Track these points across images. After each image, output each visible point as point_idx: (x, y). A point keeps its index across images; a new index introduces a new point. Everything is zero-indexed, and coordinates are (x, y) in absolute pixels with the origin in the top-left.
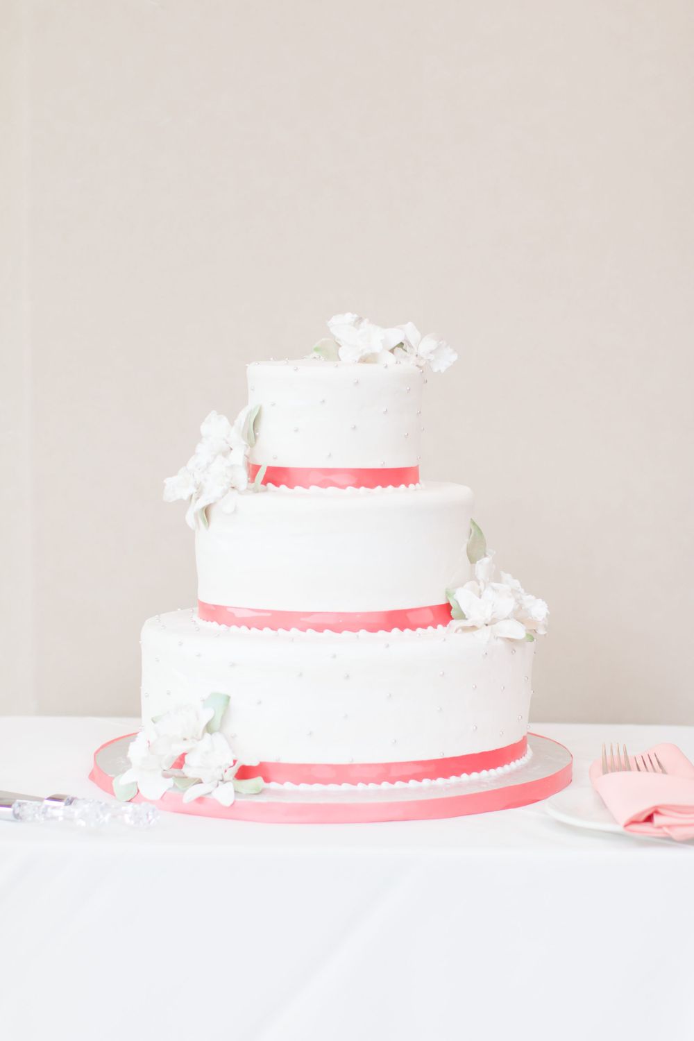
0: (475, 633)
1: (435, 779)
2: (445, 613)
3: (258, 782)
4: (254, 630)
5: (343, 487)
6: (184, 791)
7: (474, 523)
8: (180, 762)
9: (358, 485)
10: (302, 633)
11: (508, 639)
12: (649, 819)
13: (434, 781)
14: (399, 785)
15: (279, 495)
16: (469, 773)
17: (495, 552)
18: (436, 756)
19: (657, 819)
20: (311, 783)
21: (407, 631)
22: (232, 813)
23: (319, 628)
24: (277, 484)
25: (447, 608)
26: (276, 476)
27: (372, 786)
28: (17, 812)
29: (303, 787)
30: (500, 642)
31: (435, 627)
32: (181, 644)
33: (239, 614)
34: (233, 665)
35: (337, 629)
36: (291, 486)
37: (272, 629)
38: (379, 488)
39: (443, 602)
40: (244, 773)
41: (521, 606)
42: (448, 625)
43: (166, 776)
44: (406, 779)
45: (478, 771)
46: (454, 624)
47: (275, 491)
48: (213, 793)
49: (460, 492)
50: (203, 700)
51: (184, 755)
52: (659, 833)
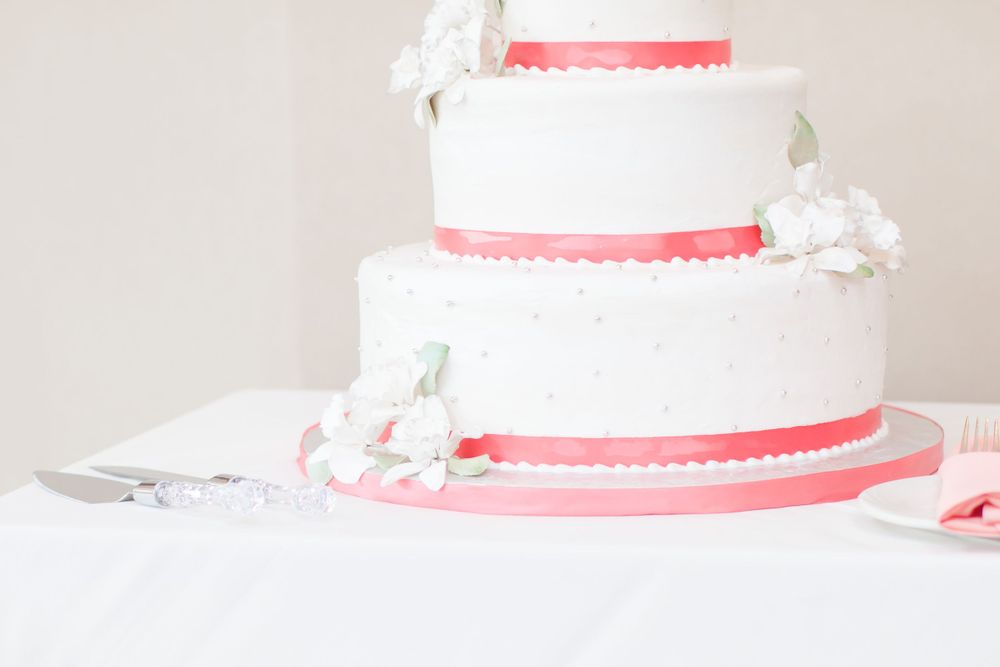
0: (788, 264)
1: (725, 461)
2: (752, 239)
3: (483, 461)
4: (490, 260)
5: (612, 67)
6: (385, 472)
7: (801, 117)
8: (386, 435)
9: (631, 65)
10: (550, 264)
11: (835, 272)
12: (977, 512)
13: (723, 464)
14: (672, 467)
15: (529, 81)
16: (775, 455)
17: (829, 157)
18: (727, 429)
19: (987, 512)
20: (553, 463)
21: (694, 261)
22: (441, 500)
23: (572, 257)
24: (527, 65)
25: (756, 230)
26: (526, 55)
27: (635, 469)
28: (160, 495)
29: (543, 468)
30: (822, 277)
31: (736, 256)
32: (390, 278)
33: (473, 239)
34: (451, 304)
35: (596, 257)
36: (544, 68)
37: (512, 259)
38: (662, 68)
39: (751, 223)
40: (469, 448)
41: (859, 228)
42: (757, 255)
43: (368, 453)
44: (682, 460)
45: (791, 452)
46: (763, 252)
47: (524, 75)
48: (420, 475)
49: (783, 75)
50: (417, 353)
51: (392, 424)
52: (991, 531)
